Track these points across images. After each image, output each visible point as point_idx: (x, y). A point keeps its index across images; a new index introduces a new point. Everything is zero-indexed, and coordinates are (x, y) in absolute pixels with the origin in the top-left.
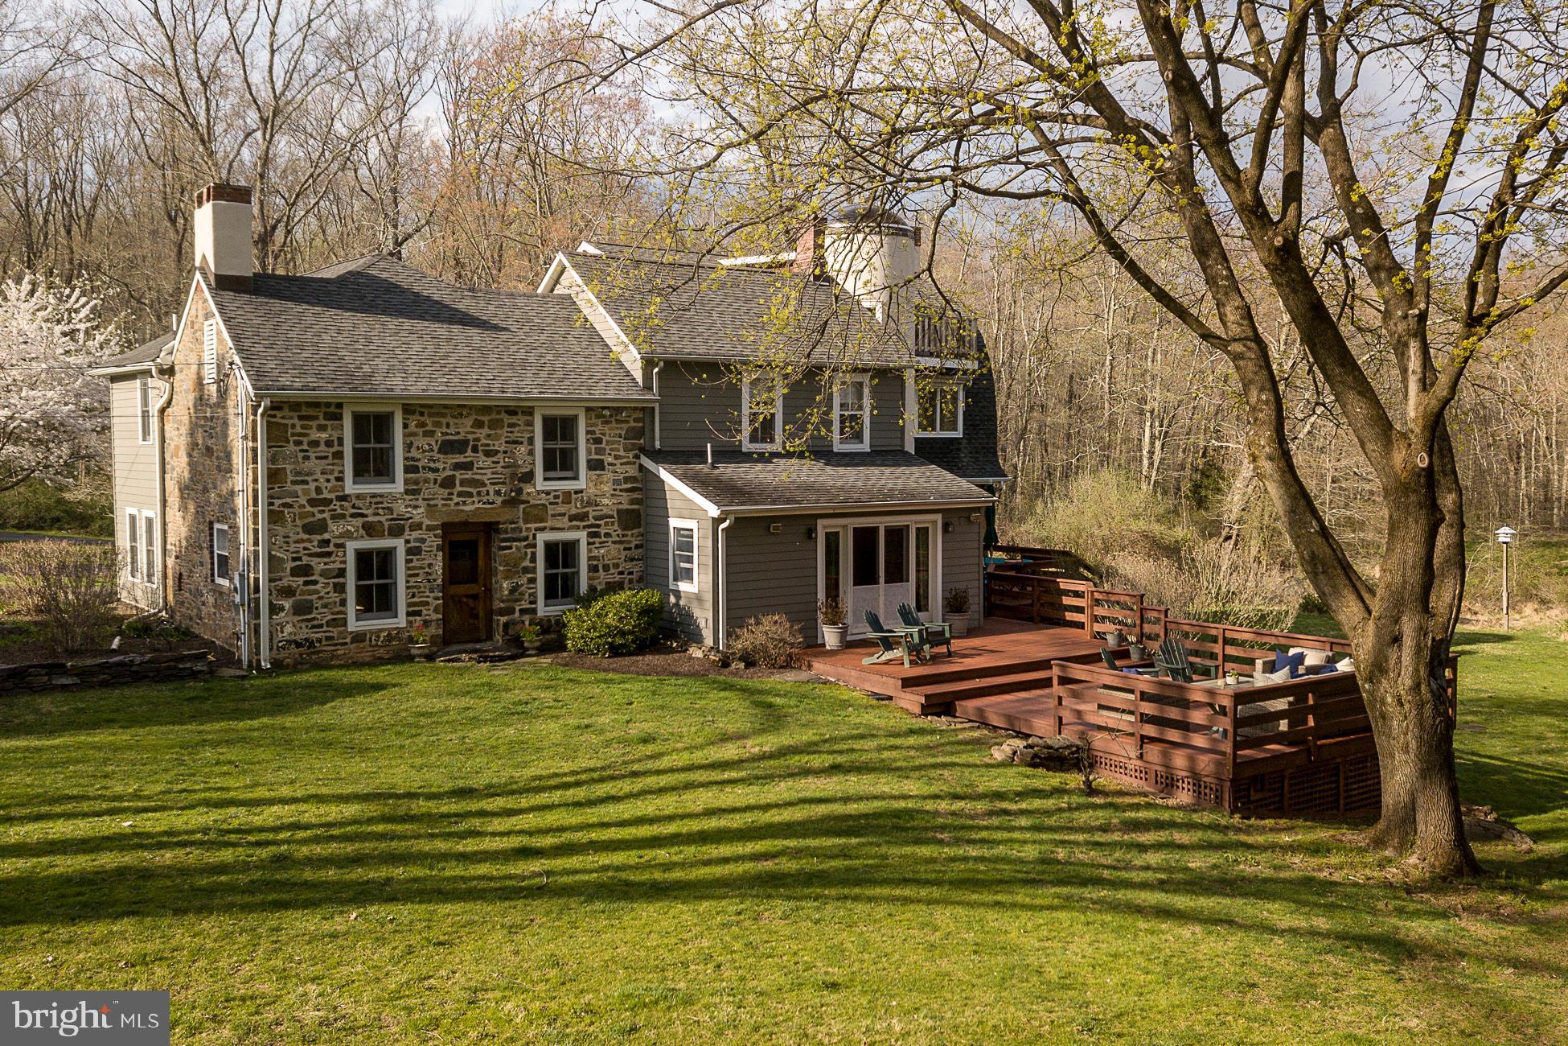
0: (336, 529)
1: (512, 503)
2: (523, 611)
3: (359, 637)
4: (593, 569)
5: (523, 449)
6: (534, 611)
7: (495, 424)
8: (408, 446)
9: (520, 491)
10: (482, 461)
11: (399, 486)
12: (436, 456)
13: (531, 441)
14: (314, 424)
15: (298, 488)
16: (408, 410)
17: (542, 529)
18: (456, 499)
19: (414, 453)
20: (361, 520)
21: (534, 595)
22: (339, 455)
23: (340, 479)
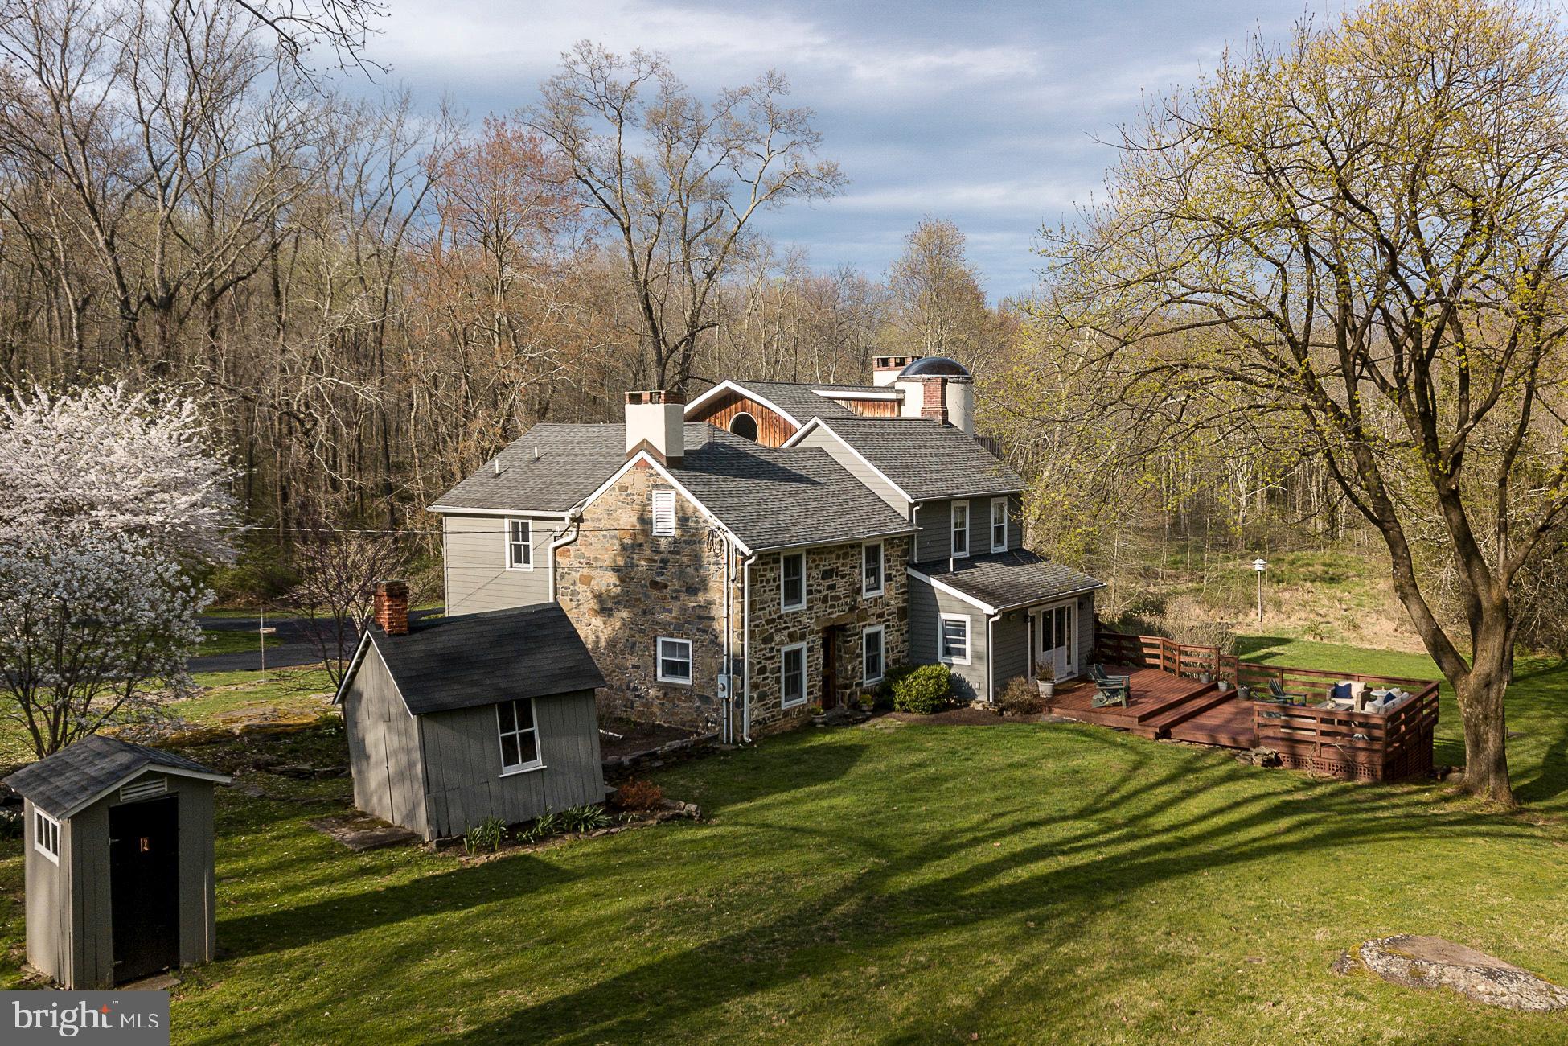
0: (777, 639)
1: (852, 609)
2: (857, 685)
3: (786, 713)
4: (887, 651)
5: (857, 571)
6: (861, 684)
7: (845, 556)
8: (808, 576)
9: (855, 601)
10: (840, 582)
11: (804, 606)
12: (821, 581)
13: (861, 566)
14: (768, 567)
15: (761, 613)
16: (808, 552)
17: (864, 626)
18: (829, 611)
19: (811, 582)
20: (786, 632)
21: (862, 673)
22: (778, 587)
23: (779, 604)
